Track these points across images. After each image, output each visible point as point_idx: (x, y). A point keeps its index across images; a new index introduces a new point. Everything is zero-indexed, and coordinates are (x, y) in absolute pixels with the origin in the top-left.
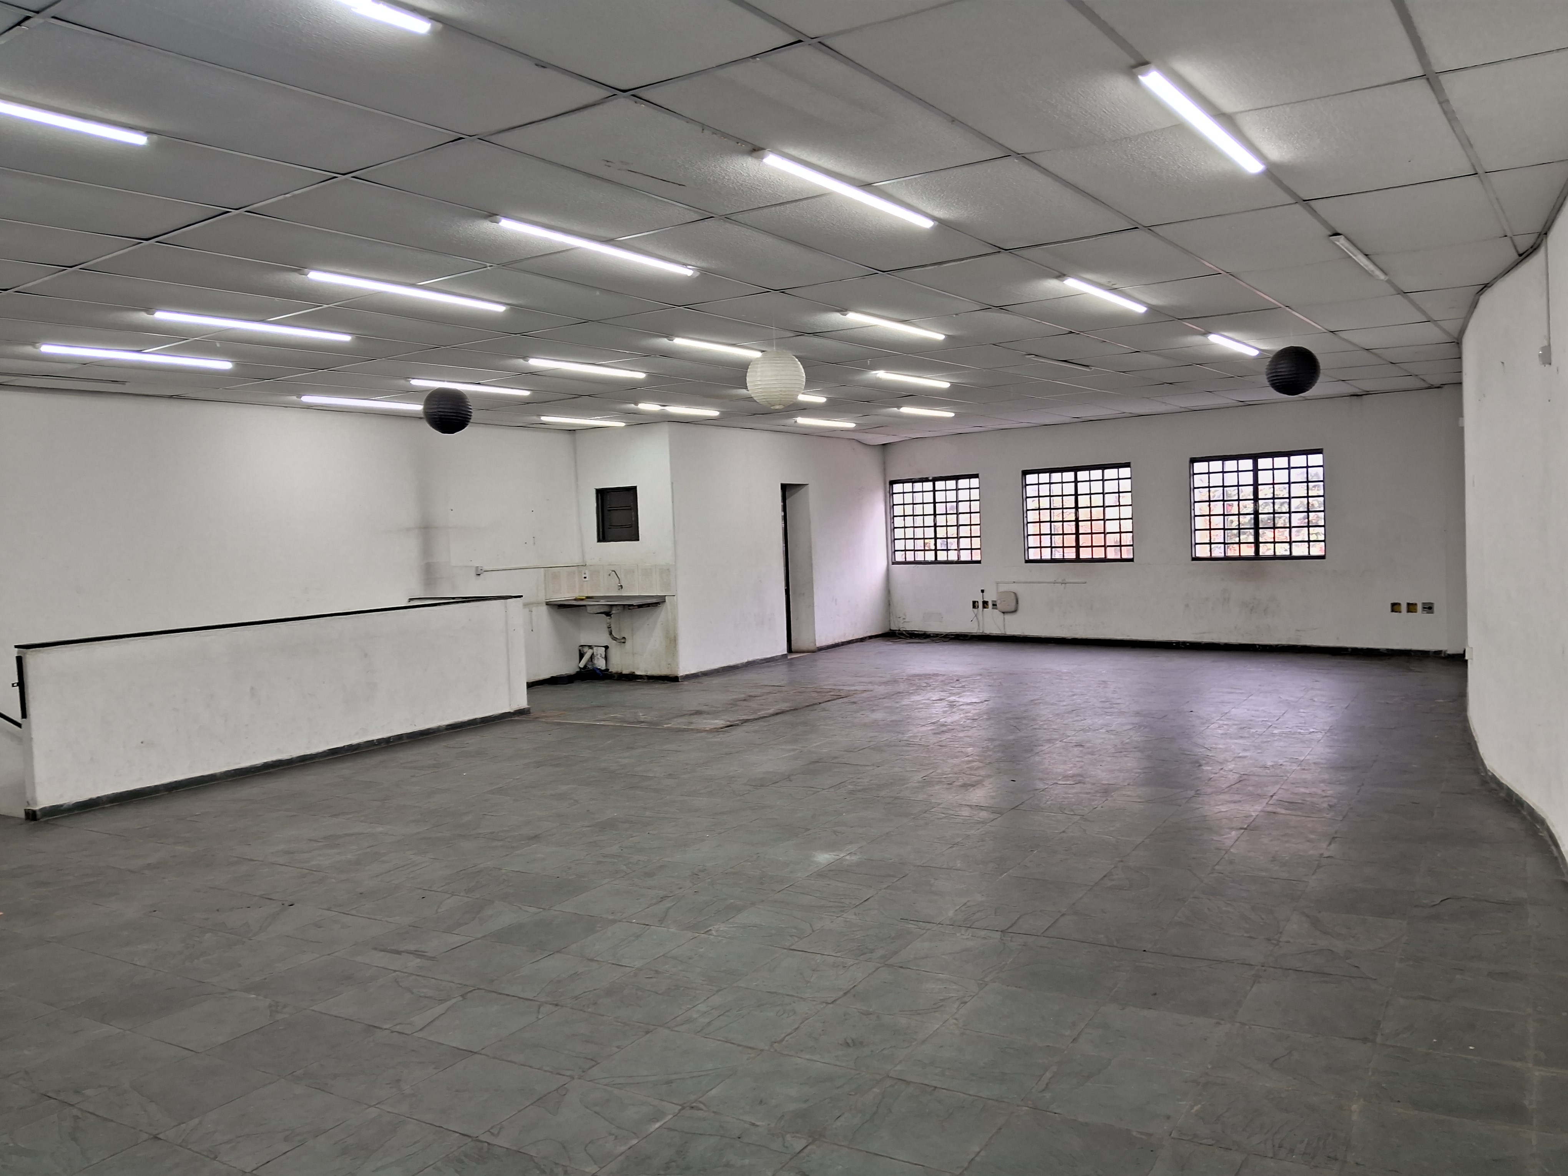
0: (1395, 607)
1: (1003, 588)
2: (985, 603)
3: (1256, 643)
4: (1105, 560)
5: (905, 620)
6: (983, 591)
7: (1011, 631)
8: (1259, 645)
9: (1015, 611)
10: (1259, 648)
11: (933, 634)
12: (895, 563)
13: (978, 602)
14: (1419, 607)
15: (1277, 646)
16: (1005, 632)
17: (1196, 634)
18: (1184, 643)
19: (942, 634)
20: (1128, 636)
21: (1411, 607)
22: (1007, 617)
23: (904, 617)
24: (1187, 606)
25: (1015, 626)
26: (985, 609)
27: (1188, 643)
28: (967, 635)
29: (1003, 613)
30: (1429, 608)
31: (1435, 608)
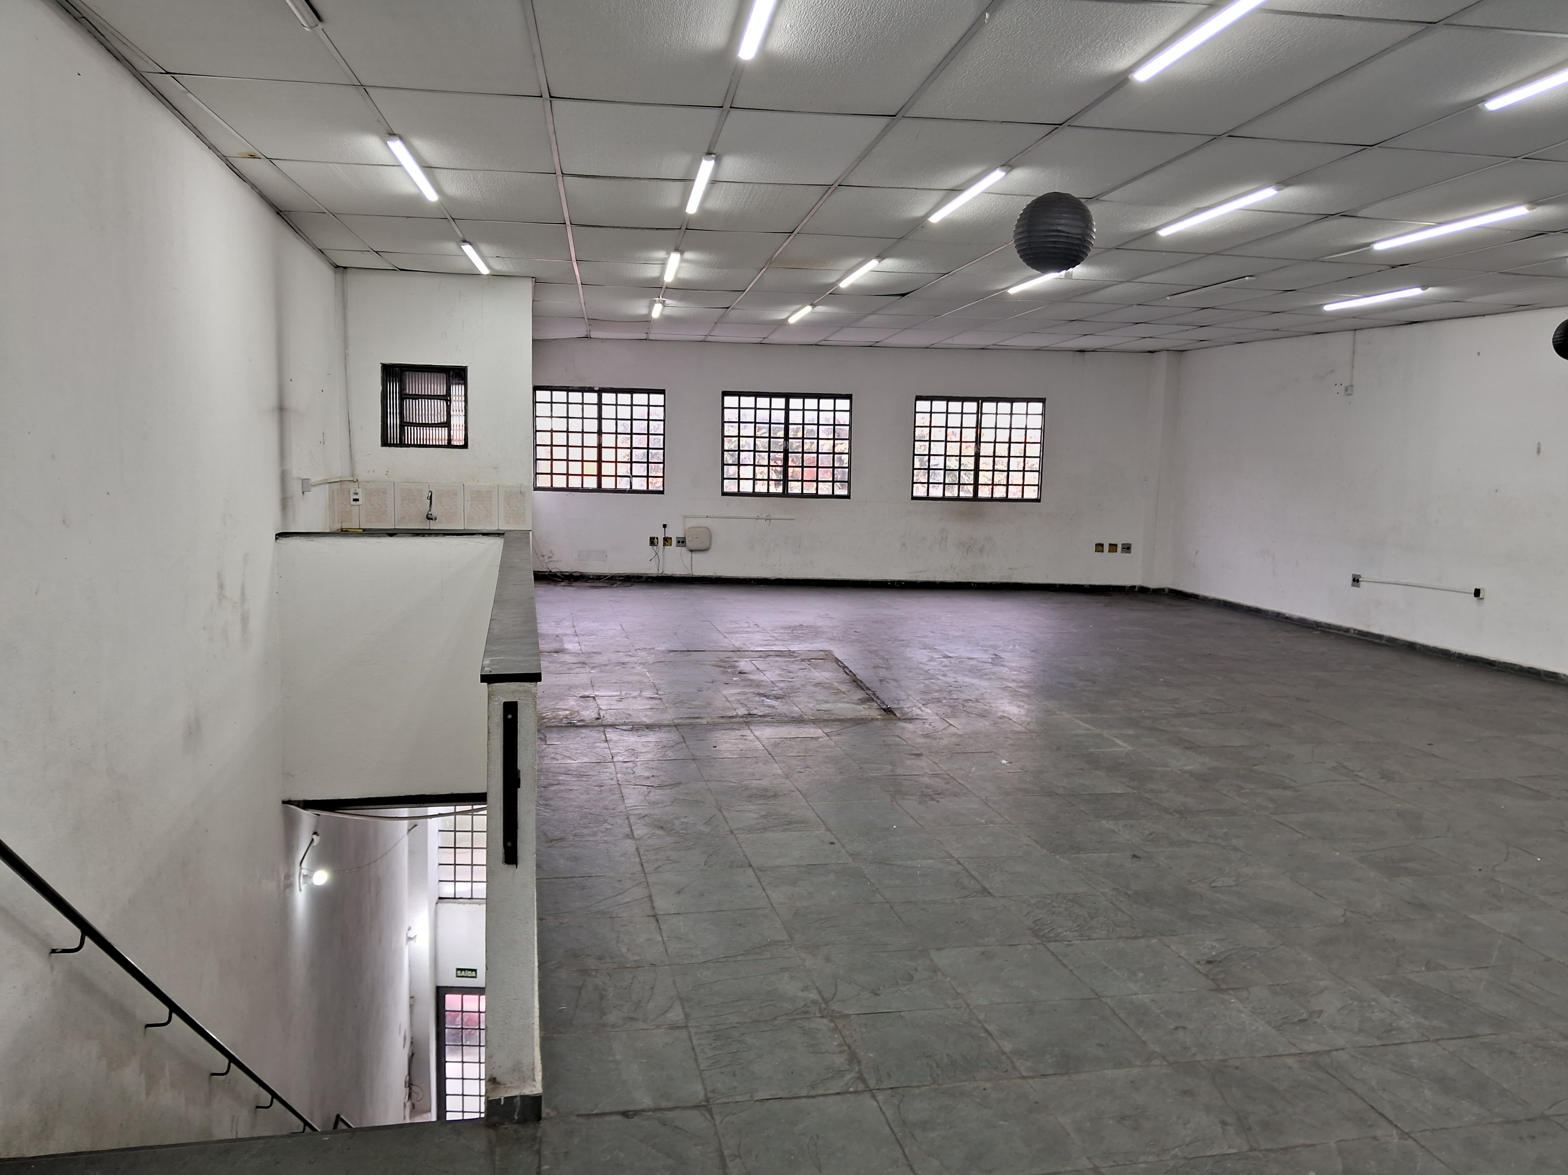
0: (1099, 547)
1: (691, 523)
2: (667, 541)
3: (970, 581)
4: (816, 496)
5: (551, 559)
6: (665, 526)
7: (698, 572)
8: (975, 583)
9: (706, 550)
10: (974, 585)
11: (593, 575)
12: (536, 489)
13: (657, 538)
14: (1119, 548)
15: (991, 583)
16: (692, 573)
17: (912, 572)
18: (899, 582)
19: (607, 576)
20: (839, 576)
21: (1113, 547)
22: (695, 556)
23: (550, 555)
24: (904, 545)
25: (703, 567)
26: (666, 547)
27: (903, 582)
28: (641, 576)
29: (691, 551)
30: (1127, 548)
31: (1132, 549)
